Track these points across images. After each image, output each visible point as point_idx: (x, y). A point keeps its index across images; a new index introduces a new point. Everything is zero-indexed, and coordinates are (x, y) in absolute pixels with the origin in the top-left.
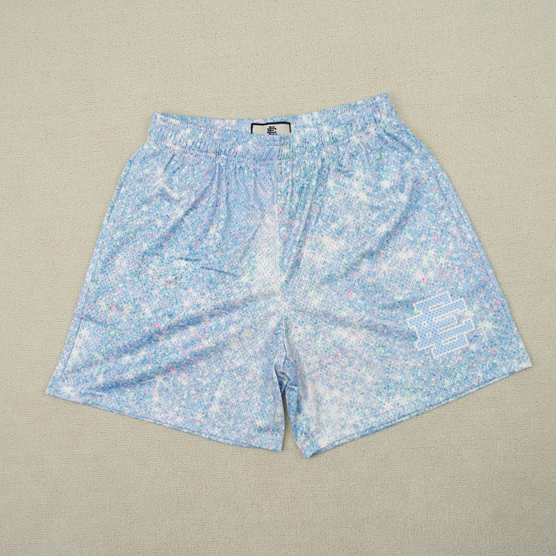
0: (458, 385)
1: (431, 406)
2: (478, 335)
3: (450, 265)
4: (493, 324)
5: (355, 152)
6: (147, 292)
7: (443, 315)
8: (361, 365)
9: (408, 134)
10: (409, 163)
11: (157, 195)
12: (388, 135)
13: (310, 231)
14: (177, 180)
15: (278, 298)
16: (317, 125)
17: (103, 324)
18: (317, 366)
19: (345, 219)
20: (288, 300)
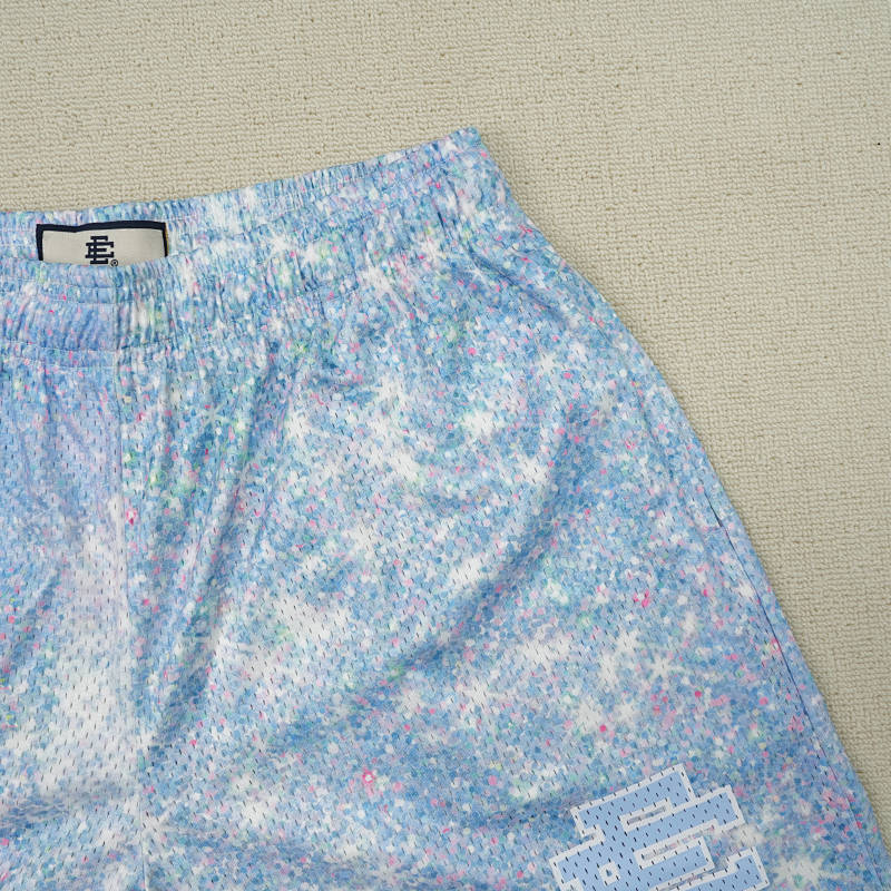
3: (686, 681)
4: (823, 868)
5: (376, 320)
9: (548, 262)
10: (553, 355)
12: (484, 264)
13: (234, 579)
15: (131, 806)
16: (252, 232)
19: (345, 544)
20: (162, 810)
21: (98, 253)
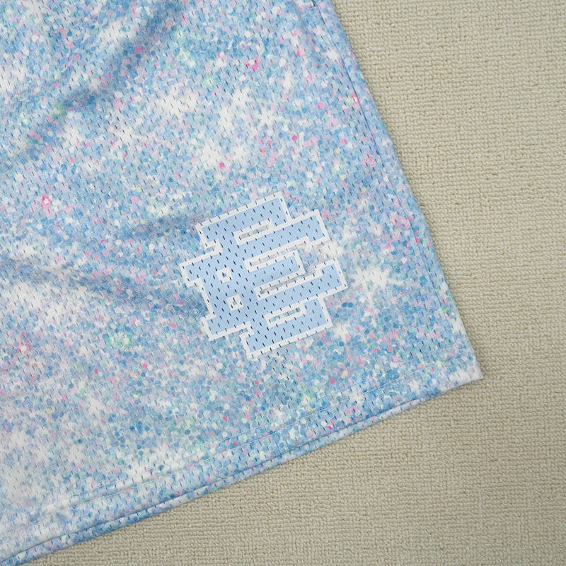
0: (304, 421)
1: (238, 471)
2: (354, 302)
3: (285, 129)
4: (390, 276)
7: (270, 253)
8: (75, 374)
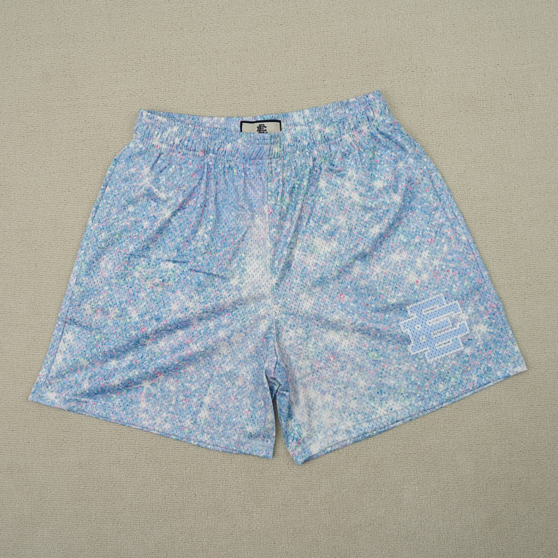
0: (452, 389)
1: (425, 410)
2: (473, 338)
3: (444, 267)
4: (488, 327)
5: (347, 151)
6: (134, 295)
7: (438, 318)
8: (354, 369)
9: (402, 133)
10: (403, 162)
11: (143, 195)
12: (382, 133)
13: (301, 233)
14: (164, 180)
15: (269, 301)
16: (308, 124)
17: (88, 328)
18: (309, 371)
19: (338, 220)
20: (278, 303)
21: (260, 130)
